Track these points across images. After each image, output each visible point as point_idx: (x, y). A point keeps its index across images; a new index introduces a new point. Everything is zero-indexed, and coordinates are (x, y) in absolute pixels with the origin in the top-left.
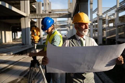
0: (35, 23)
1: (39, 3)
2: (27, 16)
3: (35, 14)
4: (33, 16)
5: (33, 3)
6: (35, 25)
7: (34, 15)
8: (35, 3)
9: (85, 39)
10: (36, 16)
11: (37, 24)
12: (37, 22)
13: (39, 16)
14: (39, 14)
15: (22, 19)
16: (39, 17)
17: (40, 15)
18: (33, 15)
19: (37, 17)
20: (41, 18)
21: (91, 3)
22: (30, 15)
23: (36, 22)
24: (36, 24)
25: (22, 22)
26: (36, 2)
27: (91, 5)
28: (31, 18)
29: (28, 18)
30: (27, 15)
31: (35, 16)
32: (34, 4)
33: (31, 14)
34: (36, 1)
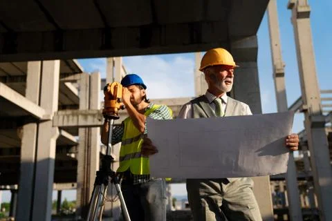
0: (74, 149)
1: (90, 77)
2: (45, 118)
3: (75, 111)
4: (71, 118)
5: (71, 78)
6: (73, 156)
7: (73, 115)
8: (77, 77)
9: (226, 101)
10: (80, 117)
11: (81, 149)
12: (80, 143)
13: (90, 119)
14: (90, 112)
15: (29, 130)
16: (90, 122)
17: (94, 115)
18: (68, 116)
19: (82, 122)
20: (97, 126)
21: (277, 72)
22: (57, 114)
23: (76, 145)
24: (76, 153)
25: (24, 141)
26: (81, 72)
27: (278, 79)
28: (61, 125)
29: (49, 124)
30: (49, 116)
31: (75, 118)
32: (73, 82)
33: (60, 112)
34: (82, 69)
